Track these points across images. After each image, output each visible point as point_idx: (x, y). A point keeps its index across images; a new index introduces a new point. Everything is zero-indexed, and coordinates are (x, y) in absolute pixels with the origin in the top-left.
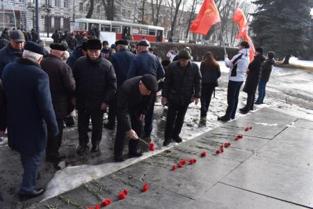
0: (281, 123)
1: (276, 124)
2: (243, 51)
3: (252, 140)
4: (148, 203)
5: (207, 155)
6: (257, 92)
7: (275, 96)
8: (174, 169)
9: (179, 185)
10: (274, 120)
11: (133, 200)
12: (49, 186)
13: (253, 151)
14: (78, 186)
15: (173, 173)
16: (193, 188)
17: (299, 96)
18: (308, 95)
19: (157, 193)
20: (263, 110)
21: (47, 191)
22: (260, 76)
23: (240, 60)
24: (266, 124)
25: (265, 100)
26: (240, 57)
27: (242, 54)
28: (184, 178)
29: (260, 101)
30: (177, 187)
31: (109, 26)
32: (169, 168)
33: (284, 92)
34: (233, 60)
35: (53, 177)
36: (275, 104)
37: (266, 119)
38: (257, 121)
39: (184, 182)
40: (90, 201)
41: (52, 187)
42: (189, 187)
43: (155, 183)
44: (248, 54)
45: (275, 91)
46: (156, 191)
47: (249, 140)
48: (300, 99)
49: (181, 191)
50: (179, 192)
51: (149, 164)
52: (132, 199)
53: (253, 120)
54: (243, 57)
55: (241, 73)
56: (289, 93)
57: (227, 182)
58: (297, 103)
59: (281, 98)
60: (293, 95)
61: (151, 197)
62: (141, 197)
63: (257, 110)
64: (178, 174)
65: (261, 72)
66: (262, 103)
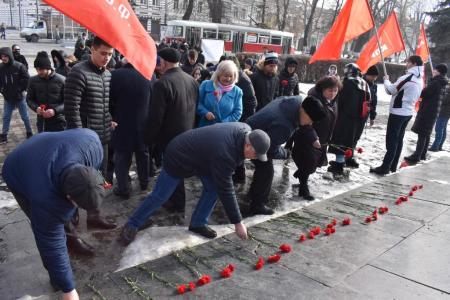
2: (414, 70)
3: (422, 206)
4: (262, 285)
5: (351, 223)
6: (434, 132)
8: (302, 239)
9: (308, 264)
11: (242, 280)
12: (127, 251)
13: (422, 222)
14: (166, 254)
15: (300, 245)
16: (329, 269)
19: (277, 273)
20: (441, 161)
21: (124, 258)
22: (439, 109)
23: (408, 84)
24: (444, 182)
25: (445, 145)
26: (409, 79)
27: (412, 75)
28: (317, 255)
29: (437, 147)
30: (305, 267)
31: (215, 30)
32: (294, 238)
34: (397, 84)
37: (446, 175)
38: (432, 177)
39: (315, 260)
40: (182, 277)
41: (131, 253)
42: (323, 268)
44: (422, 74)
46: (274, 269)
47: (418, 205)
49: (311, 274)
50: (308, 274)
51: (267, 230)
52: (240, 279)
53: (425, 175)
54: (413, 79)
55: (409, 102)
57: (380, 265)
61: (267, 278)
62: (253, 276)
63: (432, 160)
64: (308, 248)
65: (441, 103)
66: (440, 149)
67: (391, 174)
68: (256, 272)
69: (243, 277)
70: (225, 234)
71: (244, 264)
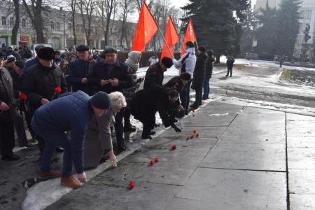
0: (232, 112)
1: (227, 114)
2: (189, 50)
3: (212, 129)
4: (140, 197)
5: (177, 147)
7: (216, 92)
8: (151, 164)
9: (163, 177)
10: (224, 110)
11: (125, 198)
12: (25, 205)
13: (216, 137)
14: (59, 198)
15: (153, 167)
16: (177, 176)
17: (236, 89)
18: (243, 88)
19: (145, 188)
20: (211, 104)
22: (205, 73)
23: (187, 59)
24: (218, 115)
25: (210, 95)
26: (187, 56)
27: (189, 53)
28: (165, 170)
29: (206, 97)
30: (162, 179)
32: (146, 164)
33: (222, 87)
34: (181, 60)
35: (25, 195)
36: (219, 98)
37: (217, 110)
38: (210, 114)
39: (166, 173)
41: (30, 205)
42: (173, 176)
43: (140, 180)
44: (194, 52)
45: (215, 87)
46: (142, 186)
48: (238, 92)
49: (167, 181)
50: (166, 183)
51: (125, 164)
52: (123, 198)
53: (205, 113)
54: (190, 55)
56: (227, 88)
57: (205, 166)
58: (236, 95)
59: (221, 93)
60: (231, 89)
61: (140, 192)
62: (131, 194)
63: (205, 105)
64: (158, 168)
65: (205, 69)
66: (208, 98)
67: (186, 116)
68: (132, 191)
69: (124, 196)
70: (97, 174)
71: (120, 188)
